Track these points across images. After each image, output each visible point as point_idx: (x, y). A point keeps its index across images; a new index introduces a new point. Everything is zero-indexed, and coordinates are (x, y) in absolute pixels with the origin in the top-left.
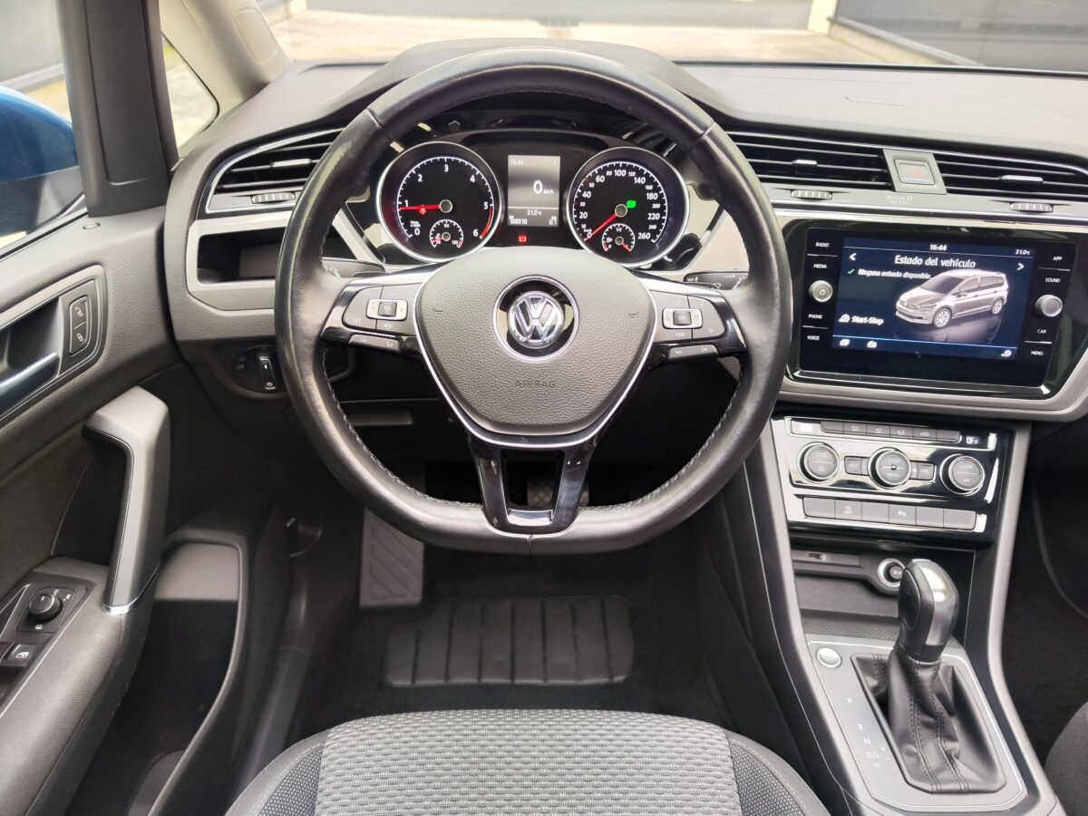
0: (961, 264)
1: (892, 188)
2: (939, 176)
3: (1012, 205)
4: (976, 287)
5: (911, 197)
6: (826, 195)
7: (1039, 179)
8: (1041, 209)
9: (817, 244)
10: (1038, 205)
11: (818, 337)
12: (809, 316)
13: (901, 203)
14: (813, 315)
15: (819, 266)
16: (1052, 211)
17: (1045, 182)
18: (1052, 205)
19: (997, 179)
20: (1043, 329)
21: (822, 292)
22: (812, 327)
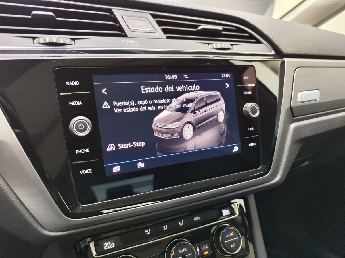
0: (190, 88)
1: (125, 36)
2: (159, 29)
3: (210, 45)
4: (204, 104)
5: (141, 41)
6: (68, 41)
7: (220, 28)
8: (227, 47)
9: (67, 83)
10: (225, 44)
11: (90, 170)
12: (77, 152)
13: (134, 45)
14: (80, 151)
15: (74, 103)
16: (233, 48)
17: (223, 32)
18: (232, 45)
19: (195, 30)
20: (251, 127)
21: (80, 127)
22: (82, 162)
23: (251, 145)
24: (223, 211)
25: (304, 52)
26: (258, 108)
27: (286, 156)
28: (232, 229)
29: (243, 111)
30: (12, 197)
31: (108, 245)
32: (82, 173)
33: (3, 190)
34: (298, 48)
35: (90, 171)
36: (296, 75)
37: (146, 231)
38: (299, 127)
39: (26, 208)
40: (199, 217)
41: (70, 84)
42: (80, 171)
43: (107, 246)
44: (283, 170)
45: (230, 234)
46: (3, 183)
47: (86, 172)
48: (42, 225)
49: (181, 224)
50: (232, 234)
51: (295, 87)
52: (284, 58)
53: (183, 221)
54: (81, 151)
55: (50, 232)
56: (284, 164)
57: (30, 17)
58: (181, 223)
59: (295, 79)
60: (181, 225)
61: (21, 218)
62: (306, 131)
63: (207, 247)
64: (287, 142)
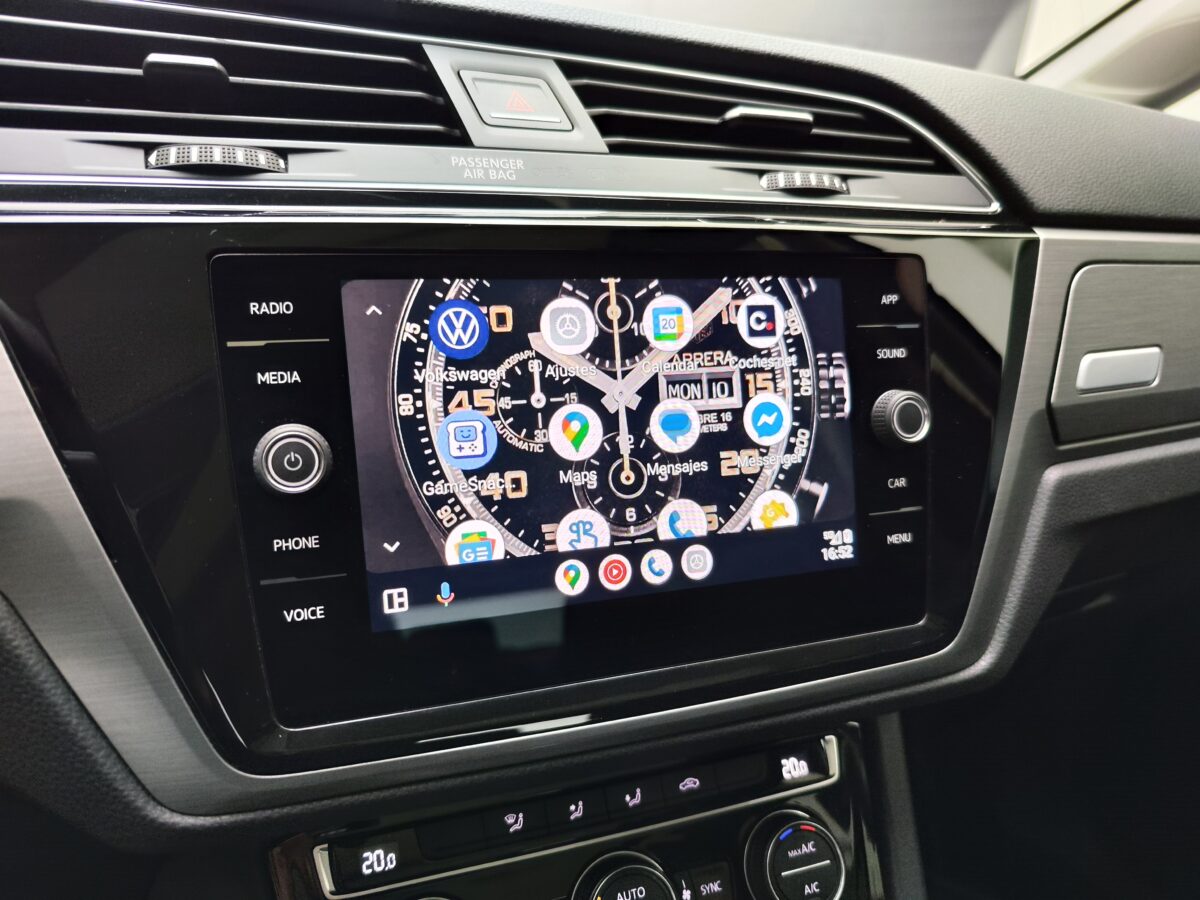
1: (464, 140)
2: (582, 114)
3: (765, 178)
5: (518, 162)
6: (263, 160)
7: (804, 115)
8: (827, 183)
9: (254, 308)
10: (819, 175)
11: (319, 610)
12: (276, 546)
13: (493, 175)
14: (287, 542)
15: (272, 378)
16: (848, 190)
17: (815, 131)
18: (845, 178)
19: (716, 121)
20: (899, 477)
21: (290, 463)
22: (293, 579)
23: (894, 539)
24: (784, 762)
25: (1115, 205)
26: (925, 412)
27: (1021, 582)
28: (813, 829)
29: (873, 419)
30: (53, 691)
31: (377, 860)
32: (289, 619)
33: (25, 666)
34: (1090, 192)
35: (318, 612)
36: (1076, 290)
37: (510, 819)
38: (1075, 480)
39: (98, 728)
40: (696, 780)
41: (262, 310)
42: (285, 612)
43: (373, 863)
44: (1007, 635)
45: (803, 845)
46: (24, 643)
47: (306, 614)
48: (149, 787)
49: (633, 800)
50: (808, 848)
51: (1068, 337)
52: (1035, 229)
53: (638, 790)
54: (291, 544)
55: (175, 814)
56: (1014, 611)
57: (139, 72)
58: (633, 797)
59: (1073, 307)
60: (631, 804)
61: (81, 762)
62: (1102, 495)
63: (719, 886)
64: (1027, 534)
